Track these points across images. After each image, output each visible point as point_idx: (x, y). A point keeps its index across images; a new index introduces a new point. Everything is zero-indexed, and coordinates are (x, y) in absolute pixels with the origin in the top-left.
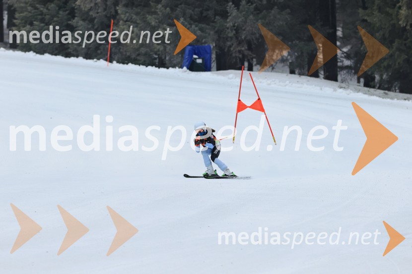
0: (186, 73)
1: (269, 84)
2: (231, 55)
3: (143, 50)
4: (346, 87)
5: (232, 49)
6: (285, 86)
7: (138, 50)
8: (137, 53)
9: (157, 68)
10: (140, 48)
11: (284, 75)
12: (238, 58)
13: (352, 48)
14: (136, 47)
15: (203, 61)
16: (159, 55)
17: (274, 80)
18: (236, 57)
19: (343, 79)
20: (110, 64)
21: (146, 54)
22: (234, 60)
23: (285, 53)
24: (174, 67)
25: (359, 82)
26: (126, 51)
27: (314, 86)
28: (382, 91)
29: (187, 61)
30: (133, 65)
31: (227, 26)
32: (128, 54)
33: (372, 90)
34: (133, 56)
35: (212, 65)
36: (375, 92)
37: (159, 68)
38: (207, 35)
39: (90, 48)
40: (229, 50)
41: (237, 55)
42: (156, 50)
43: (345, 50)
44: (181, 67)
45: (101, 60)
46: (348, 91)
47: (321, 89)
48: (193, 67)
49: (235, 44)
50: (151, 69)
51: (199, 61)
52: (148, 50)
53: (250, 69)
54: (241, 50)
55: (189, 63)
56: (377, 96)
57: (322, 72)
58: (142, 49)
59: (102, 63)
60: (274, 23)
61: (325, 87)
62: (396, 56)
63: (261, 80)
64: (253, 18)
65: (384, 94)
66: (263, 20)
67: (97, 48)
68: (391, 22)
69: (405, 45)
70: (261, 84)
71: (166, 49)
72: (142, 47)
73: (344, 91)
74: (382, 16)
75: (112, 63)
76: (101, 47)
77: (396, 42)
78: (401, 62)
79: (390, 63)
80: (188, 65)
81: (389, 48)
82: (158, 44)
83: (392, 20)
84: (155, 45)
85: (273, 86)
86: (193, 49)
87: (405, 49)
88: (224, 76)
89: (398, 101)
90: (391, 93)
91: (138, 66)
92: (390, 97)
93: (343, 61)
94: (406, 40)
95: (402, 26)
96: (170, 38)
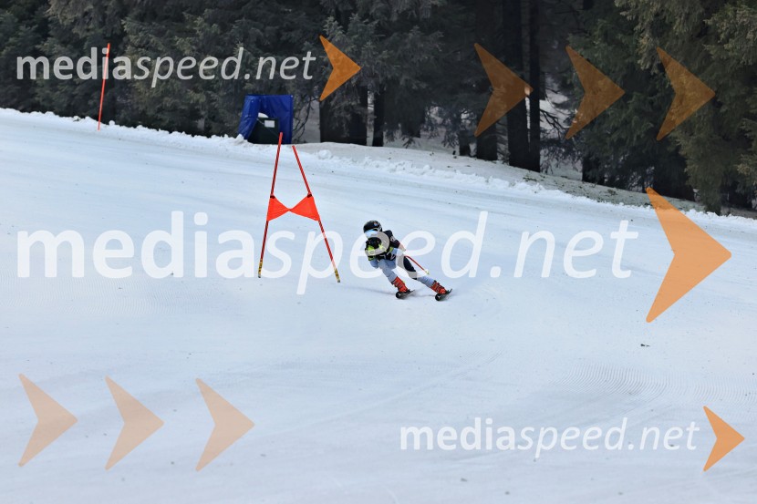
0: (243, 145)
1: (394, 170)
2: (332, 114)
3: (168, 101)
5: (332, 103)
6: (423, 174)
7: (159, 100)
8: (158, 106)
9: (190, 136)
11: (427, 153)
12: (344, 121)
14: (154, 95)
15: (276, 124)
17: (402, 162)
18: (340, 118)
20: (102, 125)
21: (174, 109)
22: (337, 125)
26: (137, 103)
27: (474, 175)
28: (607, 188)
29: (247, 123)
30: (147, 129)
32: (141, 108)
34: (150, 112)
36: (592, 190)
37: (193, 136)
39: (76, 95)
41: (342, 114)
42: (192, 102)
44: (235, 137)
45: (88, 118)
46: (537, 186)
47: (487, 181)
48: (257, 135)
50: (179, 137)
51: (270, 124)
52: (177, 101)
54: (350, 105)
55: (252, 125)
58: (166, 99)
59: (89, 122)
60: (412, 57)
61: (495, 177)
62: (633, 124)
63: (378, 162)
64: (372, 47)
65: (609, 194)
66: (392, 51)
67: (87, 96)
68: (627, 61)
69: (651, 103)
70: (378, 169)
71: (210, 100)
72: (167, 96)
73: (529, 187)
74: (610, 48)
75: (108, 124)
76: (95, 95)
77: (634, 97)
78: (643, 135)
79: (623, 137)
80: (248, 131)
81: (622, 107)
82: (196, 91)
83: (629, 56)
84: (191, 93)
85: (399, 173)
86: (257, 101)
87: (651, 110)
88: (311, 153)
89: (626, 206)
90: (622, 193)
91: (154, 130)
92: (621, 199)
93: (546, 130)
94: (651, 94)
95: (643, 68)
96: (218, 81)
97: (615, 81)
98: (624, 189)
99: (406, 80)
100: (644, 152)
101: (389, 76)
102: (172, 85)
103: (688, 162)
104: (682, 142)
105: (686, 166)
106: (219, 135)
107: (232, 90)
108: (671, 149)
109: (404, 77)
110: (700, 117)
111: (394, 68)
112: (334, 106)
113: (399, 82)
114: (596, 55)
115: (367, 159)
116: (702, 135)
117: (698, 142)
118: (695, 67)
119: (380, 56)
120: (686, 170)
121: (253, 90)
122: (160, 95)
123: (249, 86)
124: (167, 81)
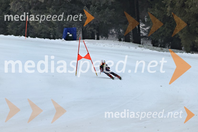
0: (64, 41)
1: (104, 46)
2: (86, 32)
3: (43, 31)
4: (142, 46)
5: (86, 29)
6: (112, 46)
8: (41, 32)
9: (50, 39)
10: (42, 30)
11: (112, 41)
12: (90, 34)
15: (72, 35)
17: (106, 44)
19: (143, 43)
20: (26, 38)
21: (45, 33)
22: (88, 34)
23: (113, 30)
26: (35, 32)
27: (126, 46)
28: (160, 48)
29: (65, 35)
30: (38, 38)
31: (84, 18)
32: (36, 33)
34: (39, 34)
36: (156, 49)
37: (51, 39)
38: (74, 22)
39: (18, 30)
41: (89, 32)
42: (49, 30)
44: (62, 39)
45: (22, 36)
46: (143, 48)
47: (129, 48)
48: (67, 39)
49: (88, 27)
50: (47, 40)
51: (71, 35)
52: (46, 30)
53: (98, 39)
54: (91, 29)
57: (132, 40)
58: (43, 30)
59: (23, 37)
60: (107, 16)
61: (131, 46)
62: (166, 31)
63: (100, 44)
64: (96, 13)
65: (161, 50)
66: (102, 15)
67: (22, 30)
68: (164, 14)
70: (100, 46)
71: (54, 30)
73: (140, 48)
74: (159, 11)
75: (28, 37)
76: (24, 30)
77: (166, 24)
78: (169, 33)
79: (164, 34)
80: (65, 37)
81: (163, 27)
82: (50, 27)
84: (49, 28)
85: (106, 47)
86: (67, 29)
87: (171, 27)
88: (82, 42)
89: (166, 52)
90: (164, 49)
91: (40, 38)
92: (164, 51)
93: (142, 33)
94: (171, 23)
95: (168, 16)
96: (56, 25)
97: (160, 20)
98: (164, 48)
99: (105, 22)
100: (169, 38)
101: (101, 21)
102: (44, 26)
103: (182, 40)
104: (180, 35)
106: (57, 39)
107: (60, 27)
108: (177, 37)
109: (105, 21)
111: (102, 19)
112: (87, 30)
113: (103, 22)
114: (155, 13)
115: (97, 43)
116: (185, 33)
117: (184, 35)
118: (182, 15)
119: (99, 16)
120: (181, 42)
121: (66, 27)
122: (41, 29)
123: (64, 25)
124: (43, 25)
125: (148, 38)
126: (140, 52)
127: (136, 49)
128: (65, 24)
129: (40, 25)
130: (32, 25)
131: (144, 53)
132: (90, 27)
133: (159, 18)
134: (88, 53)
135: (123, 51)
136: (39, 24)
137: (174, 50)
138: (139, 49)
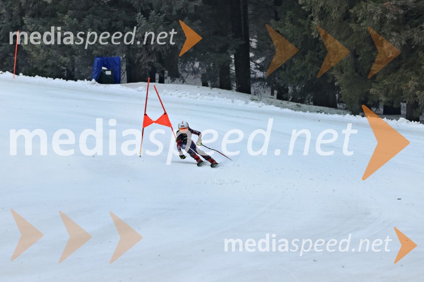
0: (96, 85)
1: (181, 97)
2: (141, 67)
3: (50, 62)
4: (259, 99)
5: (141, 61)
6: (197, 98)
7: (45, 61)
8: (45, 64)
9: (65, 80)
10: (47, 59)
11: (196, 87)
12: (147, 71)
13: (266, 60)
15: (112, 73)
16: (66, 67)
18: (145, 69)
19: (256, 91)
20: (16, 76)
21: (53, 66)
22: (144, 72)
23: (197, 65)
24: (82, 79)
25: (272, 94)
26: (32, 63)
27: (225, 98)
28: (295, 104)
29: (96, 73)
30: (41, 77)
32: (35, 66)
33: (285, 102)
34: (40, 69)
35: (122, 77)
36: (288, 105)
37: (67, 80)
38: (116, 46)
40: (138, 62)
41: (147, 67)
42: (62, 62)
43: (258, 61)
44: (91, 80)
45: (7, 72)
46: (260, 104)
47: (233, 102)
48: (102, 79)
49: (145, 55)
50: (59, 81)
51: (109, 73)
52: (55, 61)
53: (162, 81)
54: (151, 61)
55: (98, 74)
56: (289, 108)
57: (235, 85)
58: (49, 60)
59: (8, 74)
61: (236, 99)
62: (308, 68)
63: (171, 92)
64: (163, 29)
65: (297, 107)
68: (304, 33)
69: (318, 56)
70: (171, 96)
71: (73, 61)
72: (49, 59)
73: (256, 104)
74: (294, 27)
75: (19, 75)
77: (309, 53)
78: (314, 74)
79: (303, 75)
80: (97, 77)
81: (302, 59)
82: (65, 56)
83: (305, 31)
84: (62, 57)
85: (183, 98)
86: (101, 60)
87: (318, 60)
88: (133, 88)
89: (311, 113)
90: (304, 106)
91: (45, 78)
92: (303, 109)
93: (256, 73)
94: (318, 52)
95: (314, 37)
96: (77, 50)
97: (296, 46)
98: (304, 104)
100: (314, 83)
102: (52, 53)
103: (341, 88)
104: (337, 77)
105: (340, 90)
107: (86, 54)
108: (329, 81)
110: (347, 63)
112: (142, 63)
114: (287, 31)
115: (165, 91)
116: (348, 73)
117: (347, 77)
118: (343, 36)
120: (340, 92)
121: (98, 54)
122: (45, 58)
123: (95, 52)
124: (49, 51)
125: (267, 82)
126: (258, 112)
127: (246, 105)
128: (96, 50)
129: (42, 51)
130: (26, 49)
131: (263, 112)
132: (148, 56)
133: (293, 41)
134: (165, 113)
135: (221, 108)
136: (40, 48)
137: (325, 108)
138: (253, 105)
